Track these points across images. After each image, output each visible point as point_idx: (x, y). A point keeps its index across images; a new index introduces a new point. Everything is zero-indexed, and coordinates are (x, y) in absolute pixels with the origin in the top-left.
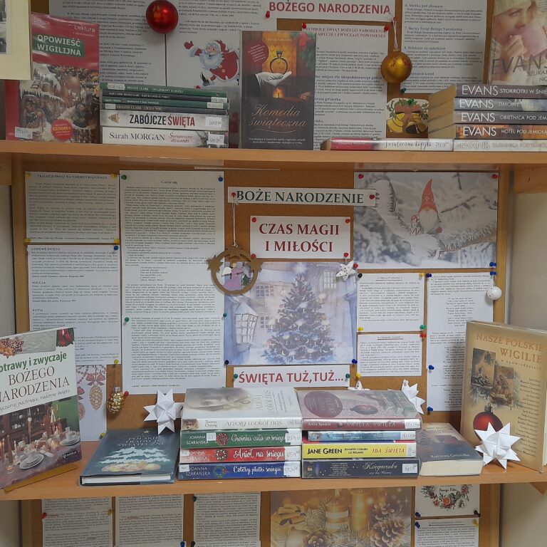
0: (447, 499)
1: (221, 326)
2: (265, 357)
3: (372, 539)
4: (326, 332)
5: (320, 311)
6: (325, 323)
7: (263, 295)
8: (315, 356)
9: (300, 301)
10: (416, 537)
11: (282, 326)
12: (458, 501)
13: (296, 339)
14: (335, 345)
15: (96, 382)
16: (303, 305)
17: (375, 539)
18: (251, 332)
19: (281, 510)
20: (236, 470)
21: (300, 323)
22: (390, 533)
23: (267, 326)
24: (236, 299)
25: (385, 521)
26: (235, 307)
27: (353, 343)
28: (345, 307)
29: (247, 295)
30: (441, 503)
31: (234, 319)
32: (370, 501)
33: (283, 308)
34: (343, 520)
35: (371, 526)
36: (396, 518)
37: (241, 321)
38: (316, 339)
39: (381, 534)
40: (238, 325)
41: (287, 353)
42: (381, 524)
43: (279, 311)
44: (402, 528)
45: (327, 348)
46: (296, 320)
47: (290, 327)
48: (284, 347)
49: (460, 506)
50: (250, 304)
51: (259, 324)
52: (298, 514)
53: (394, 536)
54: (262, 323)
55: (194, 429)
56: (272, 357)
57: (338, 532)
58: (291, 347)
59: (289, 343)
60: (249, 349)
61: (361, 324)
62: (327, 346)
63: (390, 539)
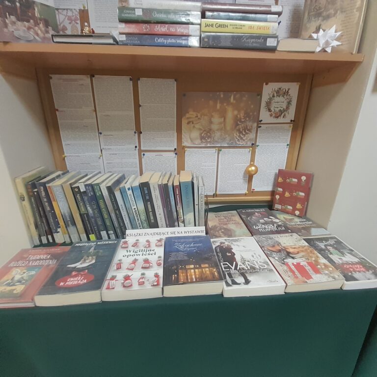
0: (277, 113)
3: (235, 135)
10: (258, 134)
12: (283, 114)
15: (73, 22)
17: (237, 135)
19: (187, 115)
20: (157, 40)
22: (245, 131)
25: (243, 125)
30: (274, 115)
32: (236, 112)
34: (220, 123)
35: (236, 127)
36: (249, 124)
39: (240, 132)
42: (240, 126)
44: (252, 129)
49: (284, 117)
52: (197, 118)
53: (247, 133)
55: (127, 6)
57: (218, 130)
63: (244, 135)
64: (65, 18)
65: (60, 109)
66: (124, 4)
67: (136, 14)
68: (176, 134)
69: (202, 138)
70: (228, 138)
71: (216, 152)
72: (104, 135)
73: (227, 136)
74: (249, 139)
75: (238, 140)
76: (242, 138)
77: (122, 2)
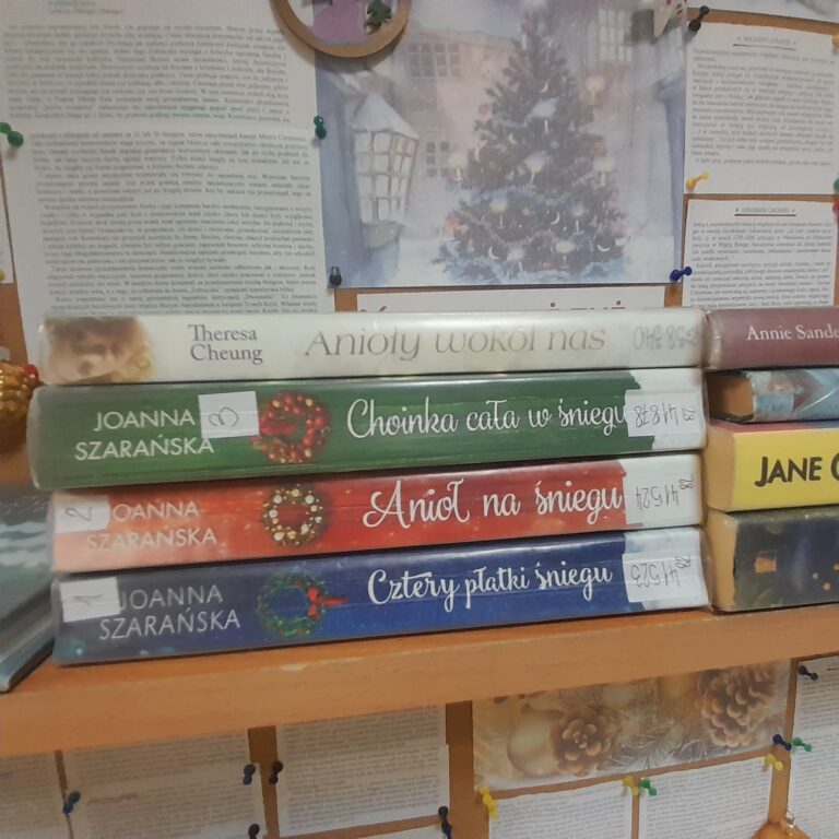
1: (311, 163)
2: (442, 266)
3: (705, 714)
4: (607, 193)
5: (593, 129)
6: (603, 165)
7: (430, 73)
8: (577, 260)
9: (534, 97)
10: (799, 698)
11: (488, 173)
13: (526, 212)
14: (629, 231)
16: (545, 110)
17: (713, 713)
18: (398, 188)
20: (382, 590)
21: (536, 164)
22: (745, 695)
23: (445, 173)
24: (351, 81)
26: (348, 110)
27: (675, 224)
28: (655, 121)
29: (384, 69)
31: (347, 148)
33: (489, 116)
37: (371, 152)
38: (579, 211)
39: (726, 701)
40: (361, 167)
41: (501, 254)
43: (478, 125)
44: (772, 682)
45: (608, 239)
46: (523, 154)
47: (510, 176)
48: (494, 236)
50: (394, 101)
51: (422, 168)
53: (753, 701)
54: (431, 161)
55: (126, 374)
56: (463, 263)
57: (632, 705)
58: (513, 236)
59: (507, 223)
60: (397, 239)
61: (692, 169)
62: (607, 232)
63: (744, 710)
66: (101, 365)
69: (562, 748)
70: (676, 732)
71: (624, 794)
72: (94, 801)
73: (671, 722)
74: (761, 720)
75: (720, 733)
76: (733, 725)
77: (80, 351)
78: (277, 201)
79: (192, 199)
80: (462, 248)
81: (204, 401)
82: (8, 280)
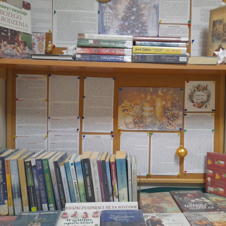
0: (200, 104)
1: (97, 17)
2: (117, 33)
3: (164, 121)
4: (145, 23)
5: (143, 13)
6: (144, 18)
7: (116, 4)
8: (140, 33)
9: (133, 7)
10: (185, 121)
11: (125, 19)
12: (205, 105)
13: (131, 25)
14: (149, 29)
15: (41, 40)
16: (135, 9)
17: (166, 121)
18: (110, 21)
19: (123, 105)
20: (102, 58)
21: (133, 18)
22: (173, 118)
23: (118, 19)
24: (104, 5)
25: (170, 113)
26: (103, 9)
27: (157, 28)
28: (154, 11)
29: (109, 3)
30: (197, 105)
31: (103, 14)
32: (164, 103)
33: (125, 10)
34: (151, 111)
35: (164, 115)
36: (176, 112)
37: (106, 16)
38: (140, 25)
39: (169, 119)
40: (104, 18)
41: (126, 32)
42: (168, 114)
43: (124, 12)
44: (179, 116)
45: (145, 30)
46: (131, 16)
47: (128, 20)
48: (125, 29)
49: (206, 107)
50: (110, 8)
51: (114, 18)
52: (131, 107)
53: (175, 120)
54: (116, 17)
55: (83, 38)
56: (120, 33)
57: (149, 116)
58: (129, 29)
59: (128, 27)
60: (109, 29)
61: (160, 19)
62: (145, 29)
63: (173, 121)
64: (35, 38)
65: (19, 99)
66: (81, 37)
67: (89, 43)
68: (113, 120)
69: (135, 123)
70: (158, 124)
71: (147, 136)
72: (52, 120)
73: (157, 122)
74: (177, 124)
75: (167, 125)
76: (170, 124)
77: (80, 36)
78: (91, 22)
79: (79, 22)
80: (120, 30)
81: (89, 40)
82: (51, 32)
